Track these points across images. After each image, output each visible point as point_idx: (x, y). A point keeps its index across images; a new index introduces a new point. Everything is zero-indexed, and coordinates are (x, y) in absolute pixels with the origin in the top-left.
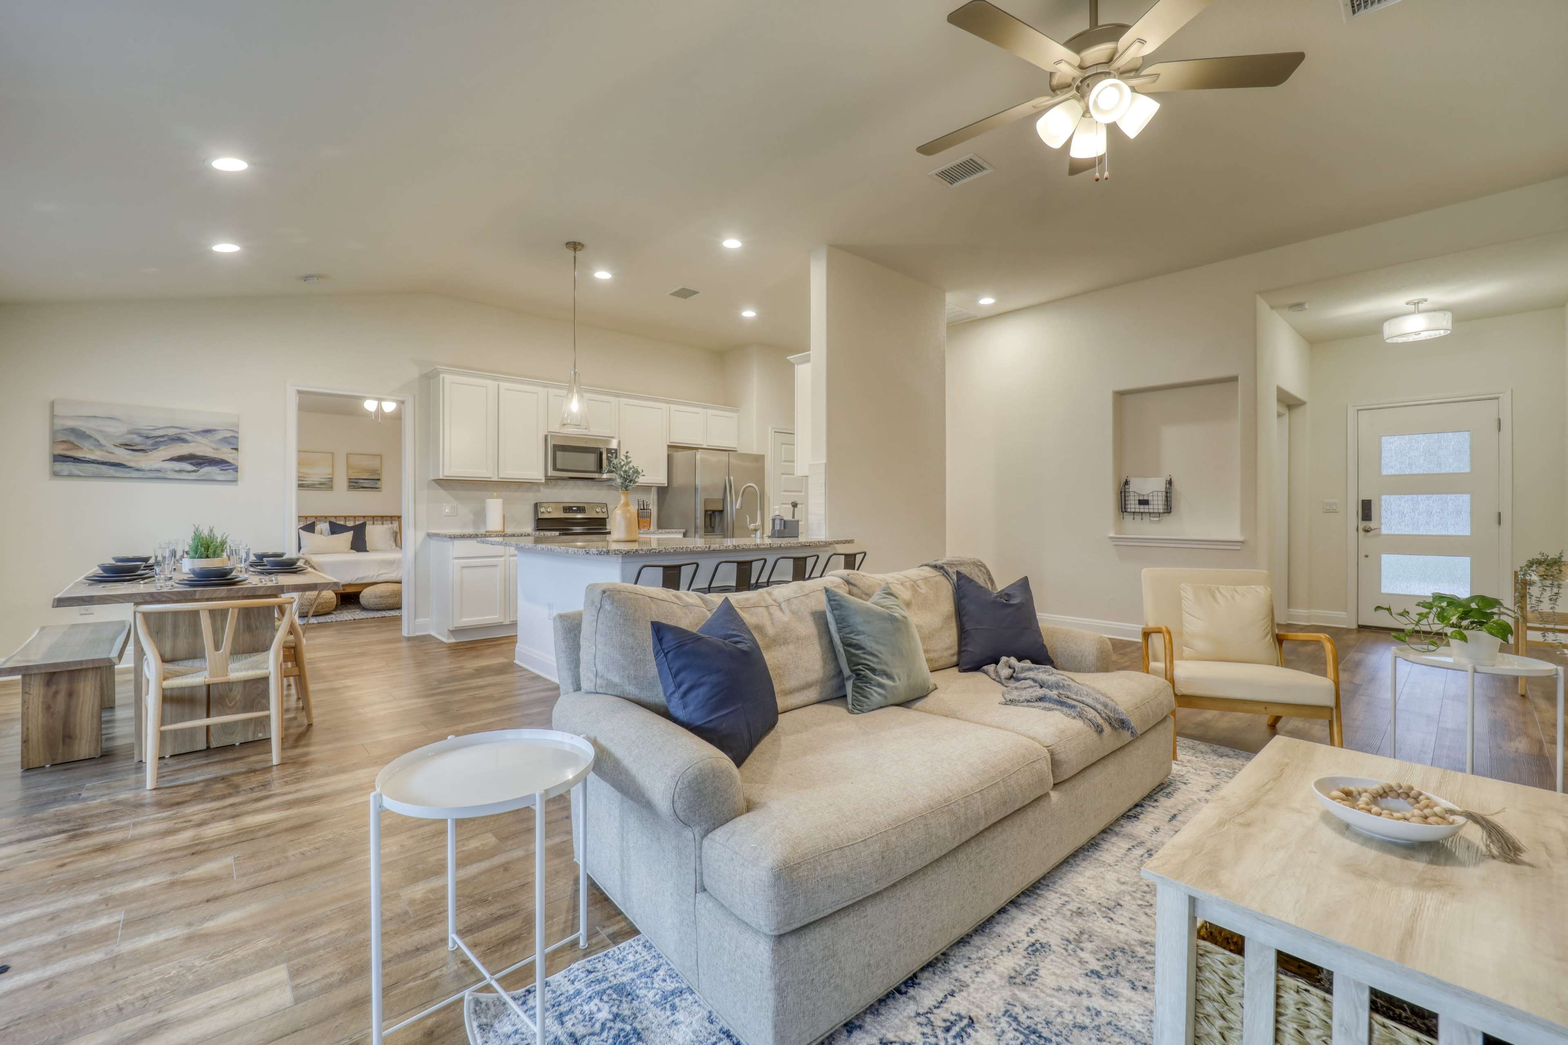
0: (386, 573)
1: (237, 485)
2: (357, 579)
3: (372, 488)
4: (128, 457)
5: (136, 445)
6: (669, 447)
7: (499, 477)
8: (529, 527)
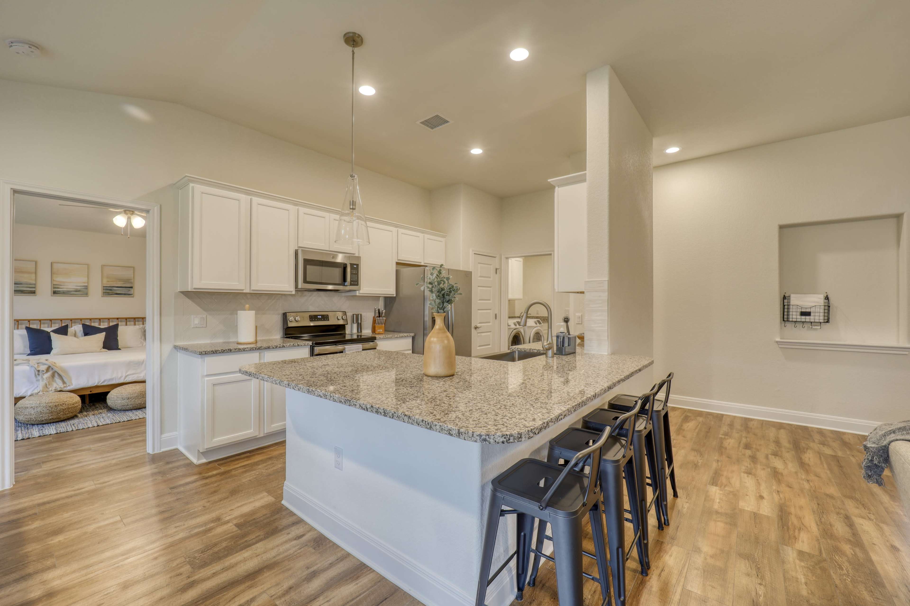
0: (133, 374)
2: (104, 381)
3: (125, 294)
6: (398, 264)
7: (251, 289)
8: (277, 336)
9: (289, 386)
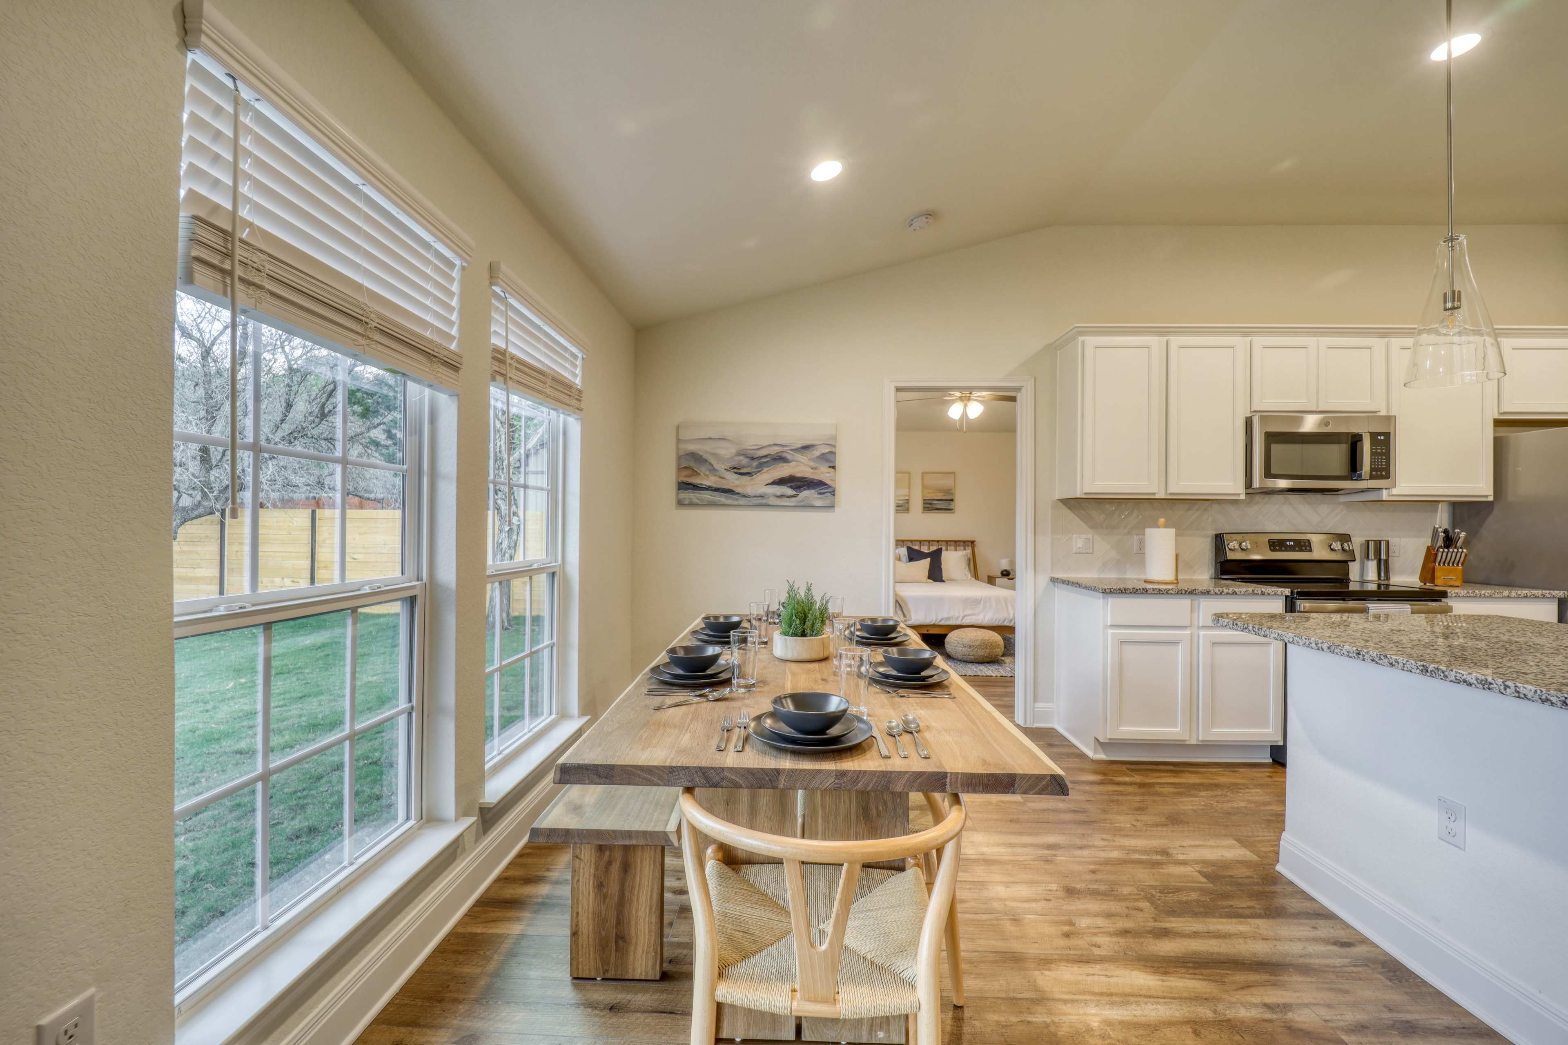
1: (834, 512)
2: (941, 620)
4: (737, 483)
5: (744, 467)
6: (1498, 423)
7: (1168, 492)
8: (1204, 575)
9: (1361, 656)
